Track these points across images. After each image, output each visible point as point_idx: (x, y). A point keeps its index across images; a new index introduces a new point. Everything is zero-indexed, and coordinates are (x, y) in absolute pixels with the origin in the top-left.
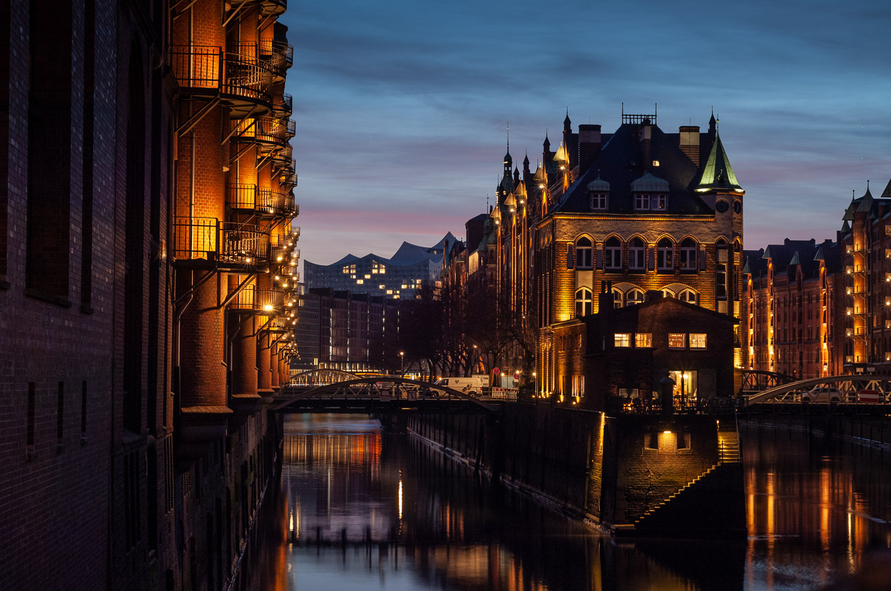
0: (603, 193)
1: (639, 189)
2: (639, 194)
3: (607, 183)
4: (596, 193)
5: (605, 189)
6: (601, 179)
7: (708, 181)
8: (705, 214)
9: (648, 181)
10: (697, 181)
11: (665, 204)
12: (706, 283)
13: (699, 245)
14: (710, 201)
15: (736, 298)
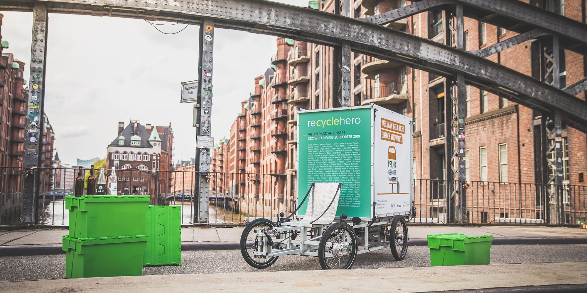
0: (122, 140)
2: (133, 140)
4: (120, 140)
7: (151, 138)
8: (150, 146)
9: (135, 137)
10: (149, 138)
11: (140, 143)
12: (149, 164)
13: (148, 154)
14: (152, 143)
15: (158, 168)
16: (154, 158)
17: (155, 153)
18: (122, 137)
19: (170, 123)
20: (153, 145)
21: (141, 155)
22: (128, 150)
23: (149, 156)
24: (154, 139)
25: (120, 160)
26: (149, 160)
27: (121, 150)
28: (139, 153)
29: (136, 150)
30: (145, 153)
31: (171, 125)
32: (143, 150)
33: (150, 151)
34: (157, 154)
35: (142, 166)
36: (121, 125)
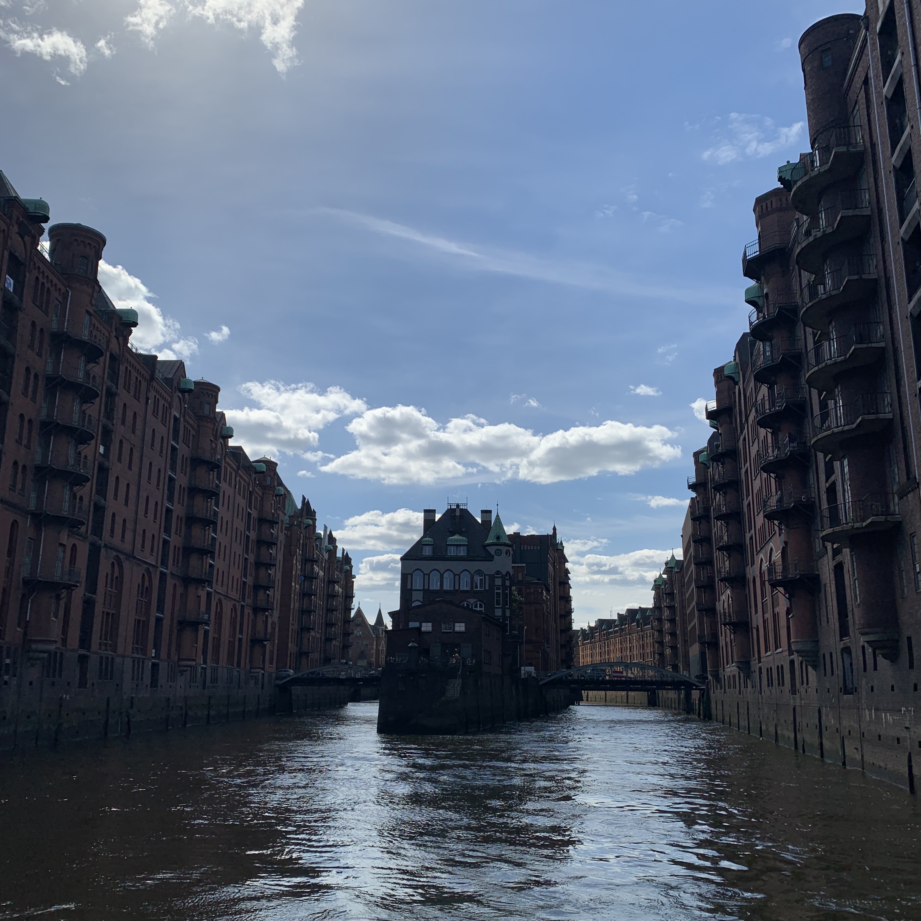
0: (429, 546)
1: (450, 543)
2: (450, 545)
3: (430, 539)
4: (425, 545)
5: (430, 543)
7: (491, 539)
8: (489, 558)
9: (457, 539)
10: (486, 539)
11: (466, 552)
12: (486, 598)
13: (485, 575)
14: (492, 550)
15: (508, 607)
16: (498, 582)
17: (498, 572)
18: (428, 541)
19: (554, 529)
20: (493, 554)
22: (441, 566)
23: (487, 577)
24: (495, 541)
25: (424, 590)
26: (487, 588)
27: (427, 567)
28: (465, 573)
29: (457, 568)
30: (479, 573)
31: (558, 532)
32: (472, 566)
33: (488, 568)
34: (504, 573)
35: (472, 601)
36: (430, 516)
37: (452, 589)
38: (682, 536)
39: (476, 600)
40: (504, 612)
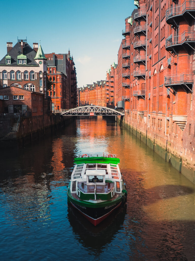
0: (9, 59)
1: (19, 58)
2: (19, 59)
3: (10, 57)
4: (7, 59)
5: (10, 58)
6: (9, 55)
7: (37, 56)
8: (38, 66)
9: (22, 56)
10: (35, 56)
11: (26, 62)
12: (37, 83)
13: (35, 73)
14: (37, 61)
15: (45, 86)
16: (41, 76)
17: (41, 72)
18: (9, 57)
19: (69, 52)
20: (38, 63)
21: (28, 74)
22: (15, 69)
23: (36, 74)
24: (39, 57)
25: (8, 80)
26: (36, 79)
27: (8, 69)
28: (26, 72)
29: (22, 69)
30: (32, 72)
31: (70, 53)
32: (29, 69)
33: (36, 70)
34: (43, 72)
35: (29, 84)
36: (10, 45)
37: (21, 79)
38: (118, 55)
39: (31, 84)
40: (44, 89)
